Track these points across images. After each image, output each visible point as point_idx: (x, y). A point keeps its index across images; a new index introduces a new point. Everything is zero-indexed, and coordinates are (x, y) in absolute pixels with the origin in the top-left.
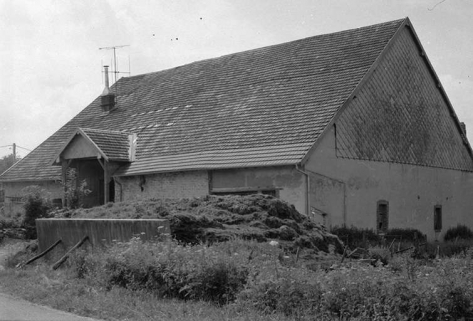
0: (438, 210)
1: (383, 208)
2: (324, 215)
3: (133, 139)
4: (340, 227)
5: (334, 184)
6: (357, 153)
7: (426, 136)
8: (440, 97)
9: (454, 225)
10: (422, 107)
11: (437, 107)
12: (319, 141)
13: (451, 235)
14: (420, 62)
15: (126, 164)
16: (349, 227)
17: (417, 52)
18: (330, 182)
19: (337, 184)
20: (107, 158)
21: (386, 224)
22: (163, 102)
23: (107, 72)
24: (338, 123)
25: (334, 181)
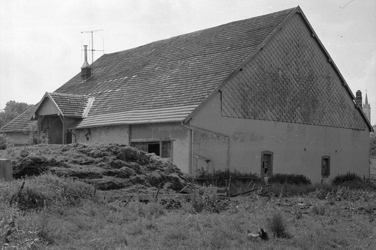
0: (326, 160)
1: (267, 157)
2: (208, 161)
3: (91, 101)
4: (223, 170)
5: (218, 137)
6: (242, 113)
7: (315, 101)
8: (331, 70)
9: (343, 172)
10: (311, 78)
11: (328, 78)
12: (204, 103)
13: (339, 181)
14: (312, 41)
15: (79, 119)
16: (232, 171)
17: (308, 34)
18: (215, 136)
19: (221, 137)
20: (63, 115)
21: (271, 170)
22: (121, 72)
23: (86, 50)
24: (224, 90)
25: (219, 135)
